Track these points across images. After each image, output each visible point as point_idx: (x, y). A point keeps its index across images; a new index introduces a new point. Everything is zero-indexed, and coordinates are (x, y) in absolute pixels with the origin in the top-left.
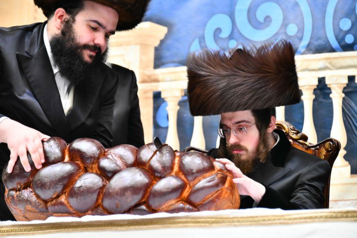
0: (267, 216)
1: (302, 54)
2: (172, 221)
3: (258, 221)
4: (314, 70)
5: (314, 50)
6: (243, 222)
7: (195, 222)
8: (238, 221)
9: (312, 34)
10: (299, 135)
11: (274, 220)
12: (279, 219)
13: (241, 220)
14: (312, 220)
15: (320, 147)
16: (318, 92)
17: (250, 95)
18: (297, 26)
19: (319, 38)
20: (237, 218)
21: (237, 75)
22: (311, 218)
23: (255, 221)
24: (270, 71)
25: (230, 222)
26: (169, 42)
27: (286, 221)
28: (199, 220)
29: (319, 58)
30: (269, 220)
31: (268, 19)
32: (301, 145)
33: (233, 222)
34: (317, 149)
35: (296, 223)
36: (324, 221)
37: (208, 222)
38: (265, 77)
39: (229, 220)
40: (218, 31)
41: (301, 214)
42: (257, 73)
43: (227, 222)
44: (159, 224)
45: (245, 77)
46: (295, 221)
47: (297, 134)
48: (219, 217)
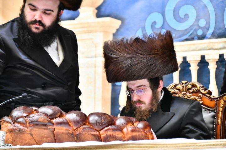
0: (185, 144)
1: (209, 39)
2: (124, 146)
3: (180, 147)
4: (216, 49)
5: (217, 36)
6: (169, 147)
7: (138, 147)
8: (167, 147)
9: (215, 26)
10: (207, 91)
11: (190, 146)
12: (193, 146)
13: (168, 146)
14: (214, 146)
15: (220, 99)
16: (219, 63)
17: (145, 69)
18: (206, 20)
19: (220, 29)
20: (166, 144)
21: (136, 57)
22: (214, 145)
23: (178, 147)
24: (158, 53)
25: (161, 147)
26: (122, 30)
27: (198, 147)
28: (141, 146)
29: (220, 41)
30: (187, 146)
31: (186, 16)
32: (208, 98)
33: (163, 147)
34: (218, 100)
35: (205, 148)
36: (223, 147)
37: (147, 147)
38: (154, 57)
39: (161, 146)
40: (154, 23)
41: (208, 142)
42: (149, 55)
43: (160, 147)
44: (115, 148)
45: (142, 58)
46: (204, 147)
47: (205, 90)
48: (154, 144)
